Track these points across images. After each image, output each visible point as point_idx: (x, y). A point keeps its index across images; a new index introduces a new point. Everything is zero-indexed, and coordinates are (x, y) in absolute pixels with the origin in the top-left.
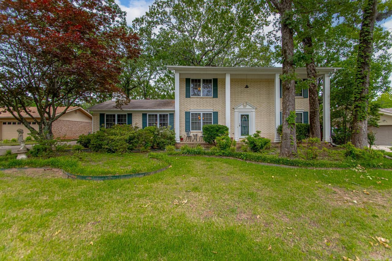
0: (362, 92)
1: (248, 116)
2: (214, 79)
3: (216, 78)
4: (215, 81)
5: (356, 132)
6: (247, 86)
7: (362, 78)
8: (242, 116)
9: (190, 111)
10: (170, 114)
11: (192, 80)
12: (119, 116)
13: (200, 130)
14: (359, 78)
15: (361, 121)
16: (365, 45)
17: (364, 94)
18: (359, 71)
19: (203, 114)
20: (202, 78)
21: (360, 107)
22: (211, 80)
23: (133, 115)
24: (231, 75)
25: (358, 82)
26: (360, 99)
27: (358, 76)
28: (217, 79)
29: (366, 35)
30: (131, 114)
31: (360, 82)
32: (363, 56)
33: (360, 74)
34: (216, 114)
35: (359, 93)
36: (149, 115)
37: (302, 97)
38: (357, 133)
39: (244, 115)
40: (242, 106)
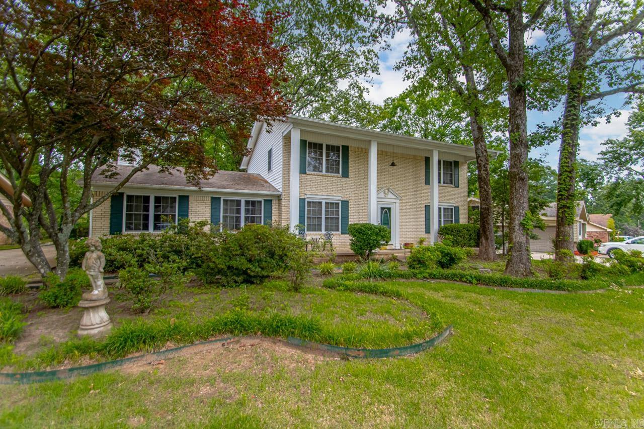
0: (569, 189)
1: (389, 209)
2: (343, 146)
3: (346, 145)
4: (346, 149)
5: (564, 238)
6: (393, 163)
7: (570, 172)
8: (382, 209)
9: (306, 197)
10: (265, 200)
11: (309, 143)
12: (158, 200)
13: (321, 230)
14: (566, 171)
15: (569, 225)
16: (572, 131)
17: (571, 191)
18: (566, 163)
19: (326, 203)
20: (325, 142)
21: (568, 208)
22: (339, 147)
23: (190, 198)
24: (378, 144)
25: (566, 176)
26: (568, 198)
27: (565, 168)
28: (348, 147)
29: (574, 119)
30: (187, 197)
31: (569, 176)
32: (569, 143)
33: (567, 166)
34: (346, 204)
35: (566, 190)
36: (224, 200)
37: (453, 185)
38: (565, 241)
39: (384, 208)
40: (383, 193)
